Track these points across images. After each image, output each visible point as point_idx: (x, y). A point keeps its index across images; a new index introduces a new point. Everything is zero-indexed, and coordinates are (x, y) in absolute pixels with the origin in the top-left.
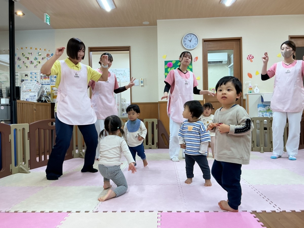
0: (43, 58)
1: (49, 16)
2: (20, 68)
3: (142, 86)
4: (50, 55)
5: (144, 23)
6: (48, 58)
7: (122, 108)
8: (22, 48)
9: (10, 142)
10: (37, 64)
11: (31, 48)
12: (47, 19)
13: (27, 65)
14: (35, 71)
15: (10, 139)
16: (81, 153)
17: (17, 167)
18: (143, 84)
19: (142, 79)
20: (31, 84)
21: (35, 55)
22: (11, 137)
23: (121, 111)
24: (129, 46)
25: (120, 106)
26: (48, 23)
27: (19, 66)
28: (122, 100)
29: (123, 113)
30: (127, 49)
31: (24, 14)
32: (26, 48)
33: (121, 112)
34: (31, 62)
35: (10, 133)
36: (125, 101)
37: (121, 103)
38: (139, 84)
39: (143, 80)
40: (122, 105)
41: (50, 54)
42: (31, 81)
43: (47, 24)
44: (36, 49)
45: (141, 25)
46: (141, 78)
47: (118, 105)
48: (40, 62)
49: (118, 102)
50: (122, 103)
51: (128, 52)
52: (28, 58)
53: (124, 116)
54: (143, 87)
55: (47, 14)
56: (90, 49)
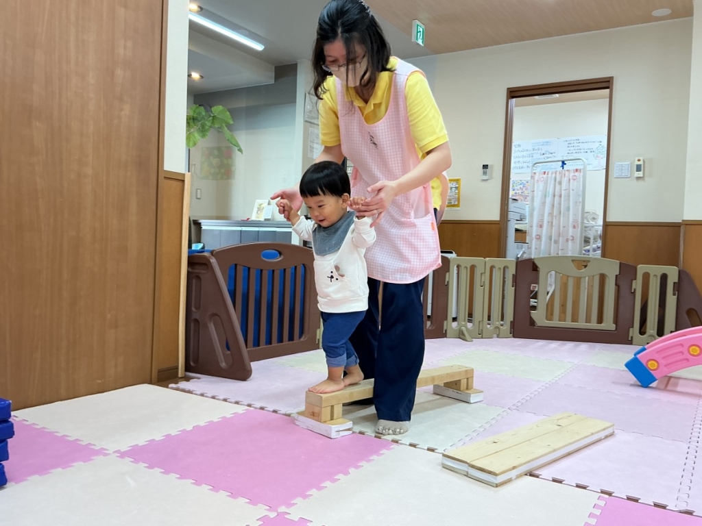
1: (423, 26)
3: (640, 177)
5: (656, 13)
7: (584, 235)
12: (418, 32)
16: (463, 328)
18: (640, 174)
19: (639, 160)
23: (581, 241)
24: (610, 77)
25: (579, 230)
26: (420, 42)
28: (586, 215)
29: (588, 248)
30: (605, 84)
33: (580, 244)
36: (594, 219)
37: (582, 223)
38: (632, 173)
39: (641, 163)
40: (586, 227)
43: (418, 44)
45: (649, 19)
46: (637, 159)
47: (574, 227)
49: (575, 221)
50: (586, 221)
51: (607, 91)
53: (588, 255)
54: (641, 182)
55: (418, 22)
56: (511, 92)
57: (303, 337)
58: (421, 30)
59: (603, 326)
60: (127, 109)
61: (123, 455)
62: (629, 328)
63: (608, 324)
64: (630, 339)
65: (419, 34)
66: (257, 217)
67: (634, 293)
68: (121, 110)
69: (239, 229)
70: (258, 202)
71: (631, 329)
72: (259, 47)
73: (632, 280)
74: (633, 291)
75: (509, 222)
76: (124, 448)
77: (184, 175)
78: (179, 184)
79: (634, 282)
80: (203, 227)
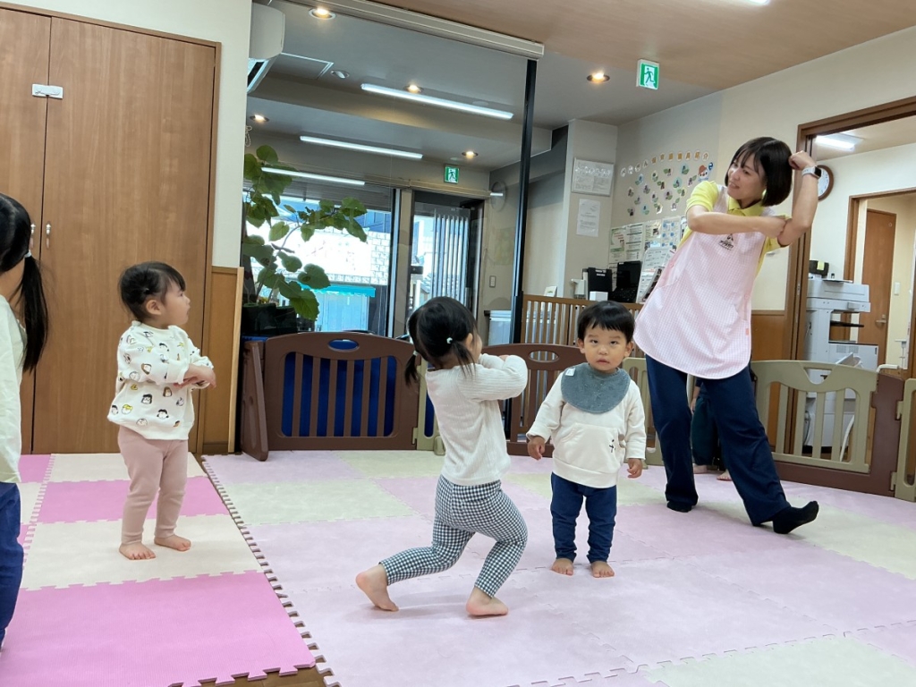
0: (691, 180)
2: (647, 213)
4: (705, 169)
6: (702, 177)
8: (654, 161)
10: (678, 199)
11: (671, 157)
12: (644, 74)
13: (659, 204)
14: (672, 218)
17: (430, 438)
20: (660, 255)
21: (677, 174)
26: (649, 85)
27: (645, 208)
31: (608, 78)
32: (662, 157)
34: (668, 193)
41: (707, 166)
42: (663, 245)
43: (646, 88)
44: (680, 156)
48: (686, 191)
52: (663, 185)
55: (642, 62)
56: (802, 130)
57: (391, 434)
58: (652, 70)
59: (848, 466)
62: (891, 472)
63: (859, 464)
64: (892, 489)
65: (646, 76)
67: (900, 419)
68: (167, 218)
71: (894, 474)
72: (508, 116)
73: (897, 401)
74: (898, 417)
75: (815, 314)
77: (237, 269)
78: (232, 277)
79: (900, 403)
80: (493, 319)
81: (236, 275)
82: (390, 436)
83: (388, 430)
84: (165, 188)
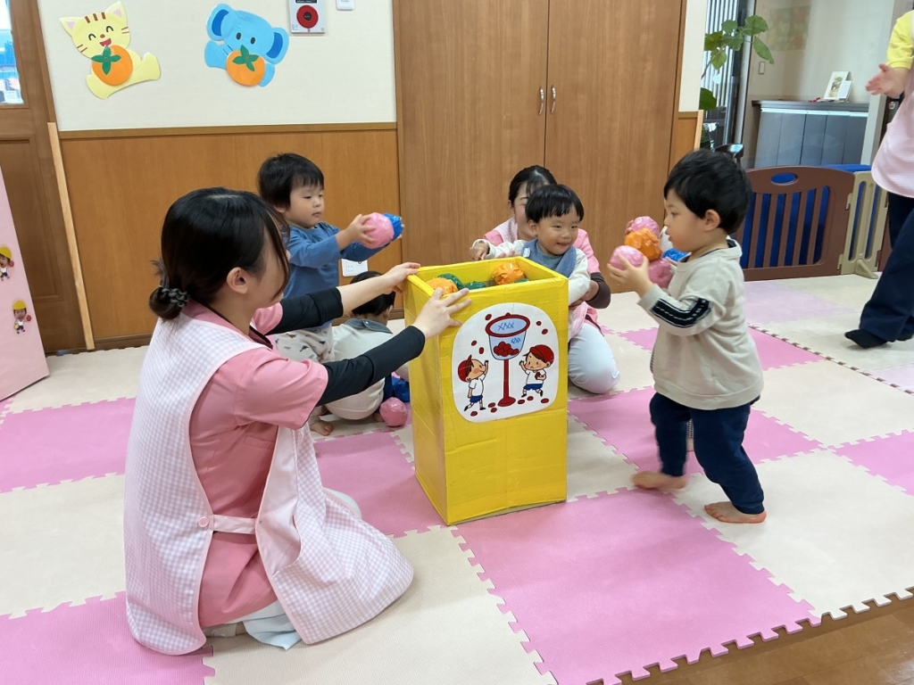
9: (849, 209)
15: (848, 202)
17: (853, 262)
22: (852, 199)
35: (851, 191)
57: (820, 261)
60: (649, 66)
61: (622, 335)
66: (831, 95)
68: (644, 68)
69: (804, 112)
70: (835, 75)
76: (624, 331)
77: (697, 113)
78: (693, 121)
80: (764, 110)
81: (696, 118)
82: (818, 264)
83: (816, 259)
84: (644, 36)
